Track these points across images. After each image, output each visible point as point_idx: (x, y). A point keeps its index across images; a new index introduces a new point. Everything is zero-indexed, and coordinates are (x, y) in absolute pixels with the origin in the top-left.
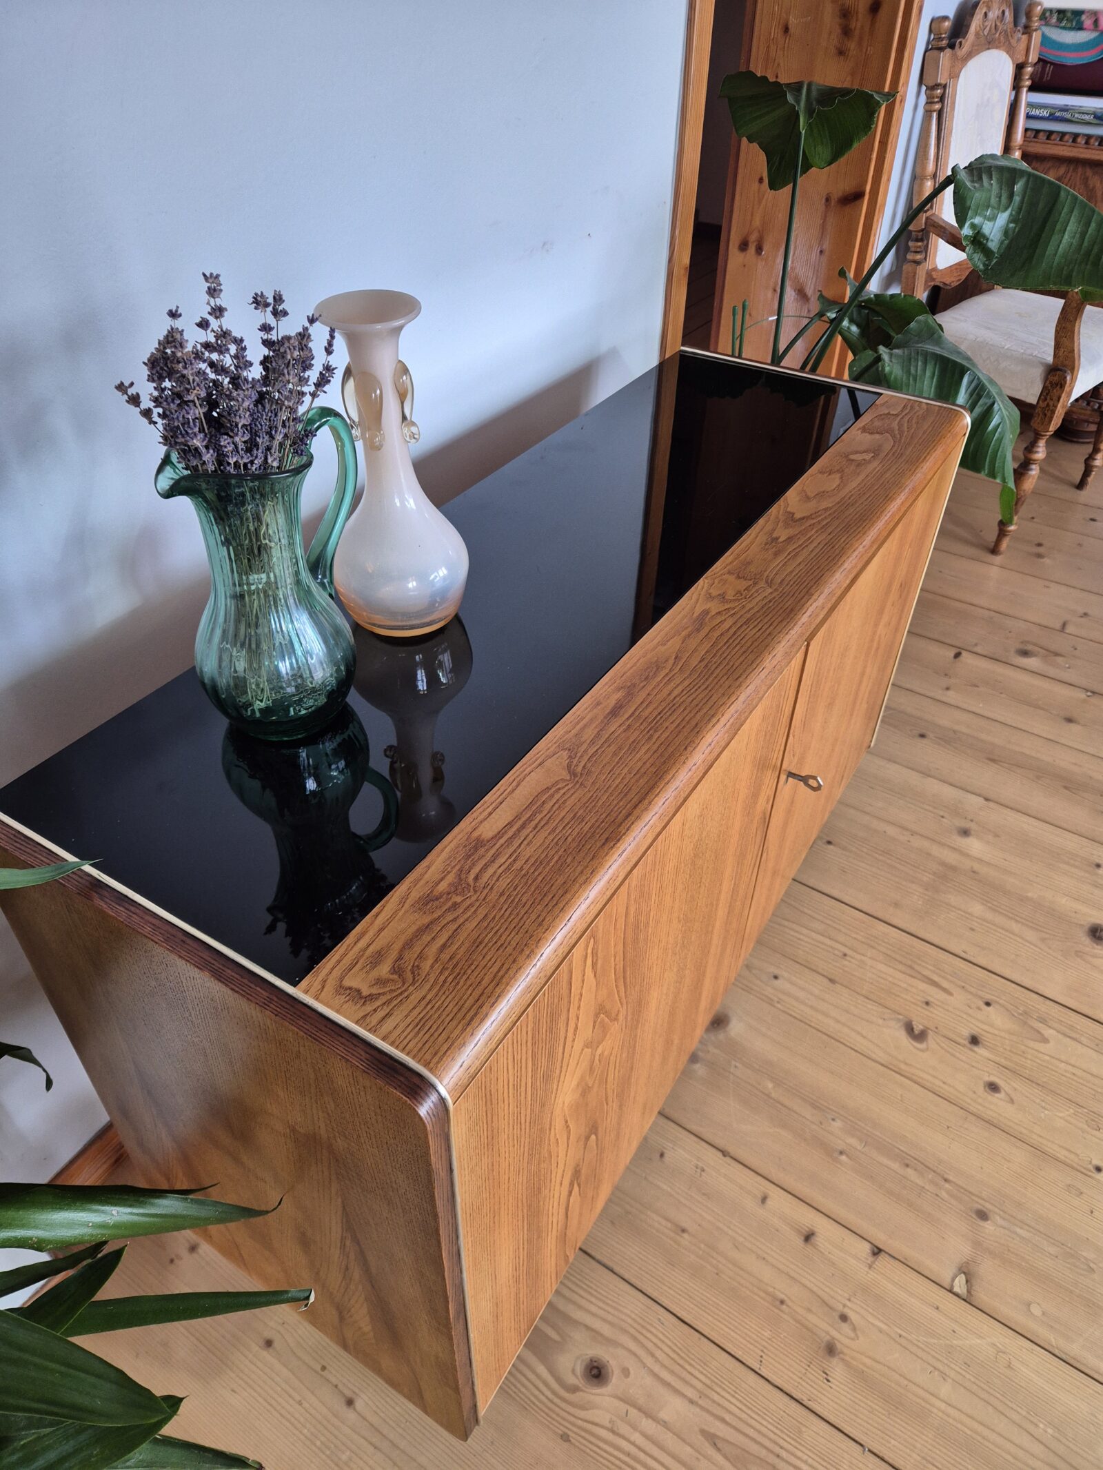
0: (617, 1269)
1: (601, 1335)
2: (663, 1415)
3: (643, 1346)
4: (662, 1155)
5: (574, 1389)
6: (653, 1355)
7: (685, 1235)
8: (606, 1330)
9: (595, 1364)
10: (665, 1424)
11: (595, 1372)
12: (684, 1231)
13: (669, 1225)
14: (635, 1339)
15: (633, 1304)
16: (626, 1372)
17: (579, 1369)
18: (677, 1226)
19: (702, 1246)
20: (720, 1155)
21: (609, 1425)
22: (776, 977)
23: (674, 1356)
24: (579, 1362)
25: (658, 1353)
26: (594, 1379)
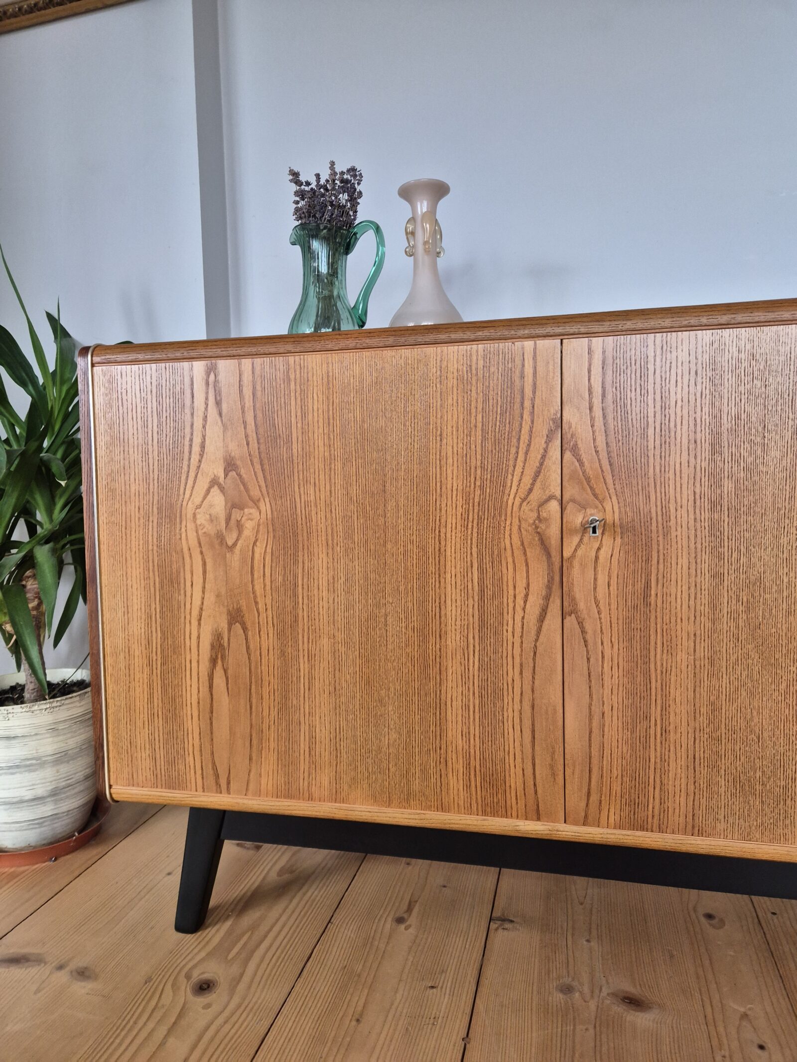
0: (301, 980)
1: (238, 984)
2: (171, 1040)
3: (233, 1014)
4: (432, 987)
5: (188, 977)
6: (225, 1022)
7: (354, 1023)
8: (242, 987)
9: (211, 985)
10: (163, 1044)
11: (205, 986)
12: (358, 1020)
13: (360, 1008)
14: (239, 1006)
15: (271, 997)
16: (207, 1006)
17: (206, 976)
18: (361, 1015)
19: (348, 1039)
20: (463, 1033)
21: (160, 1005)
22: (761, 1047)
23: (228, 1038)
24: (212, 975)
25: (227, 1027)
26: (199, 986)
